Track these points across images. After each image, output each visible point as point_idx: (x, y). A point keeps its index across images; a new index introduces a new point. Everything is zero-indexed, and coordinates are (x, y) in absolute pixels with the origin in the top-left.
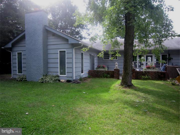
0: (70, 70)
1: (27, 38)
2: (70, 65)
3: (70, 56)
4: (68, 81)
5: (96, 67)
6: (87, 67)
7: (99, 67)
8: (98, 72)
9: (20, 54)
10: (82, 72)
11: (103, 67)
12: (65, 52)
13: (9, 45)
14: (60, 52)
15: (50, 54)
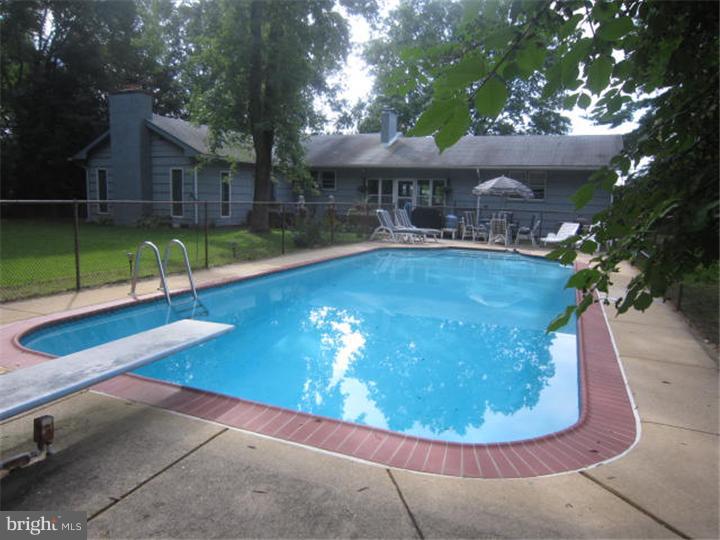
1: (113, 142)
3: (190, 179)
9: (102, 173)
12: (180, 171)
13: (82, 155)
14: (174, 171)
15: (156, 174)
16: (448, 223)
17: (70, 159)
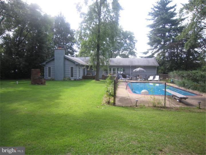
0: (75, 75)
2: (75, 73)
3: (76, 69)
4: (75, 80)
5: (86, 74)
6: (82, 75)
7: (87, 74)
8: (87, 76)
10: (80, 76)
11: (90, 74)
12: (73, 67)
13: (44, 63)
14: (71, 67)
15: (66, 68)
16: (127, 77)
17: (40, 64)
